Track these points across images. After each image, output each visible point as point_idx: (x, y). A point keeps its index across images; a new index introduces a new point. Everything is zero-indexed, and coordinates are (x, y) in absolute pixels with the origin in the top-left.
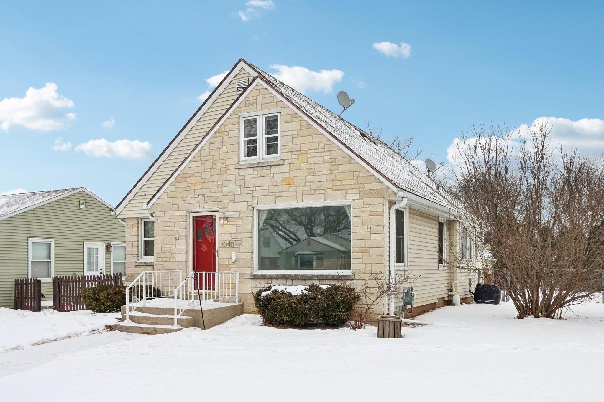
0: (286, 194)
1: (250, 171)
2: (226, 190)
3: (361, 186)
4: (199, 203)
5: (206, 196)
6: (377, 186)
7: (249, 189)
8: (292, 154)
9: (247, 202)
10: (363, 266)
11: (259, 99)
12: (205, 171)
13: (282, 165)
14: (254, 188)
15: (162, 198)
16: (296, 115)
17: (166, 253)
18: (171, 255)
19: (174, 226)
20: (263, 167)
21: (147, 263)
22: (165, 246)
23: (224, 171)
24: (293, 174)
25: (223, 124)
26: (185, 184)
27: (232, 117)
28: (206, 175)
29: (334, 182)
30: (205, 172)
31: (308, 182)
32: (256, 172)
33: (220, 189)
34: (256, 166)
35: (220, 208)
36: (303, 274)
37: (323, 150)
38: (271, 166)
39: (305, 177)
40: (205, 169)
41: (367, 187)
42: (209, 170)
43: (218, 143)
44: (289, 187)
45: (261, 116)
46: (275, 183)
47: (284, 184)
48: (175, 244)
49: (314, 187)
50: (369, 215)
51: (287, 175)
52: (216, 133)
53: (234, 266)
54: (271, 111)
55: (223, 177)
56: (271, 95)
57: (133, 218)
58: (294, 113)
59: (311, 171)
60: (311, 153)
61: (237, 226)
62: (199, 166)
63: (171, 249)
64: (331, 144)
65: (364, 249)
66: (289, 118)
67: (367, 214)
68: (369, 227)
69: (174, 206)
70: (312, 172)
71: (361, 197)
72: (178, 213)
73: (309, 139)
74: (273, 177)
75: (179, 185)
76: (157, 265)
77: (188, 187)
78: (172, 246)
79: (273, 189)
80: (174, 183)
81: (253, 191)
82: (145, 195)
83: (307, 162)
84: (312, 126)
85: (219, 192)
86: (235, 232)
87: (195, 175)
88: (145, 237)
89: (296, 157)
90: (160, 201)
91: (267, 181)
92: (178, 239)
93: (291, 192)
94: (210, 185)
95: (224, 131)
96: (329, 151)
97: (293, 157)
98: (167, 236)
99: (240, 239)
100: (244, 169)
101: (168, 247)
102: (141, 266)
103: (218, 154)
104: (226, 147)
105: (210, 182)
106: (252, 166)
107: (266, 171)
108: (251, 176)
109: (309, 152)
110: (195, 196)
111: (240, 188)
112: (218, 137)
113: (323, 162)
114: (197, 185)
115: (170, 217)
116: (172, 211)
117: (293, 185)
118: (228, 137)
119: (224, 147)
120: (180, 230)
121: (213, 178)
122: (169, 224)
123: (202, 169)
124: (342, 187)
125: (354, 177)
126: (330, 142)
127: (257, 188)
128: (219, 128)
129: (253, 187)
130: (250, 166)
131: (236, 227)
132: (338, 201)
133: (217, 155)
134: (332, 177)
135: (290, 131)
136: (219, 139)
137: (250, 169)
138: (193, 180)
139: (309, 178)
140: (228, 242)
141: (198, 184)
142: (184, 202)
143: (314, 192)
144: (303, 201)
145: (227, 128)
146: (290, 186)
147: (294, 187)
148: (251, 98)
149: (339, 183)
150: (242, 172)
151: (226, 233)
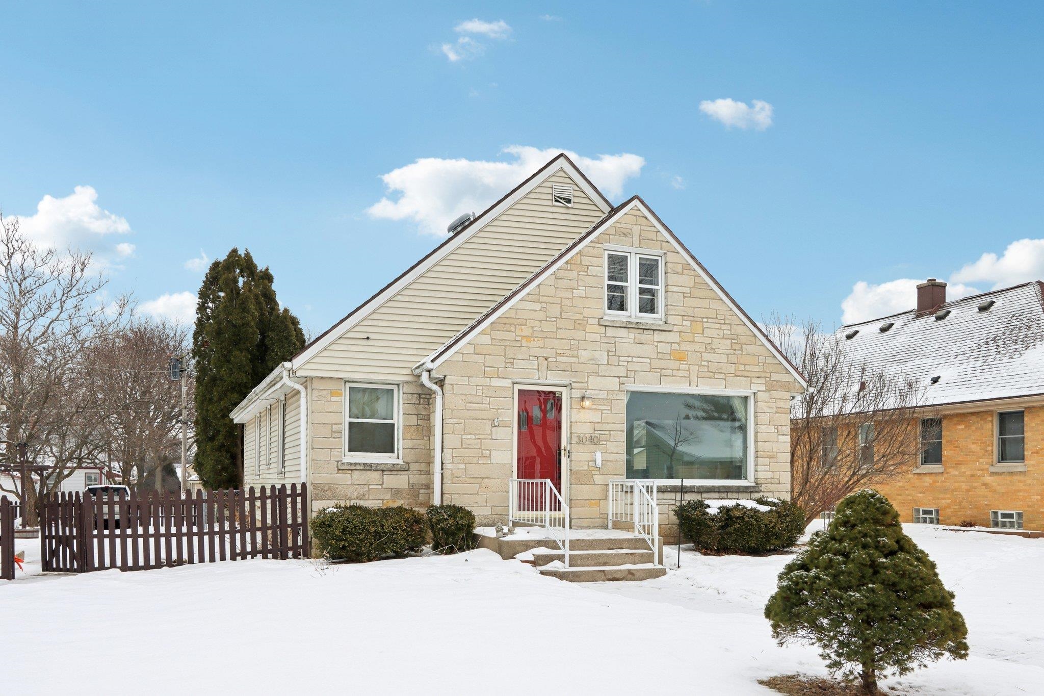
0: (676, 373)
1: (623, 332)
2: (584, 355)
3: (768, 375)
4: (538, 370)
5: (549, 359)
6: (785, 378)
7: (621, 359)
8: (683, 320)
9: (619, 377)
10: (769, 475)
11: (636, 229)
12: (548, 319)
13: (670, 331)
14: (630, 359)
15: (463, 353)
16: (688, 267)
17: (470, 448)
18: (482, 452)
19: (489, 404)
20: (642, 330)
21: (371, 465)
22: (469, 437)
23: (580, 324)
24: (685, 347)
25: (580, 253)
26: (511, 336)
27: (593, 245)
28: (547, 327)
29: (737, 365)
30: (546, 321)
31: (705, 361)
32: (632, 335)
33: (575, 353)
34: (633, 326)
35: (574, 382)
36: (700, 485)
37: (723, 322)
38: (654, 330)
39: (701, 353)
40: (547, 317)
41: (775, 377)
42: (555, 319)
43: (570, 280)
44: (681, 364)
45: (633, 255)
46: (660, 356)
47: (672, 358)
48: (491, 434)
49: (713, 367)
50: (777, 412)
51: (676, 347)
52: (567, 263)
53: (598, 473)
54: (652, 252)
55: (580, 335)
56: (653, 229)
57: (331, 378)
58: (685, 263)
59: (708, 346)
60: (707, 322)
61: (603, 412)
62: (535, 311)
63: (481, 443)
64: (732, 315)
65: (771, 454)
66: (679, 268)
67: (774, 411)
68: (776, 427)
69: (487, 369)
70: (709, 348)
71: (767, 388)
72: (496, 382)
73: (705, 303)
74: (657, 346)
75: (498, 335)
76: (452, 470)
77: (515, 340)
78: (482, 437)
79: (657, 364)
80: (488, 331)
81: (628, 362)
82: (368, 338)
83: (703, 334)
84: (709, 286)
85: (573, 356)
86: (600, 421)
87: (529, 323)
89: (689, 323)
90: (459, 358)
91: (648, 350)
92: (496, 426)
93: (682, 372)
94: (556, 343)
95: (581, 264)
96: (730, 325)
97: (685, 323)
98: (473, 419)
99: (608, 432)
100: (613, 328)
101: (475, 439)
102: (352, 470)
103: (570, 296)
104: (584, 288)
105: (556, 338)
106: (628, 326)
107: (646, 337)
108: (624, 340)
109: (705, 320)
110: (531, 358)
111: (608, 356)
112: (570, 270)
113: (723, 338)
114: (534, 340)
115: (480, 388)
116: (484, 377)
117: (686, 362)
118: (588, 275)
119: (580, 288)
120: (499, 411)
121: (562, 334)
122: (478, 399)
123: (542, 315)
124: (746, 374)
125: (759, 363)
126: (731, 313)
127: (634, 359)
128: (572, 257)
129: (628, 357)
130: (624, 325)
131: (602, 413)
132: (741, 390)
133: (568, 298)
134: (733, 359)
135: (681, 286)
136: (574, 275)
137: (622, 329)
138: (527, 332)
139: (706, 356)
140: (588, 436)
141: (536, 339)
142: (509, 365)
143: (713, 375)
144: (690, 386)
145: (586, 260)
146: (682, 362)
147: (686, 364)
148: (623, 225)
149: (742, 367)
150: (611, 332)
151: (585, 422)
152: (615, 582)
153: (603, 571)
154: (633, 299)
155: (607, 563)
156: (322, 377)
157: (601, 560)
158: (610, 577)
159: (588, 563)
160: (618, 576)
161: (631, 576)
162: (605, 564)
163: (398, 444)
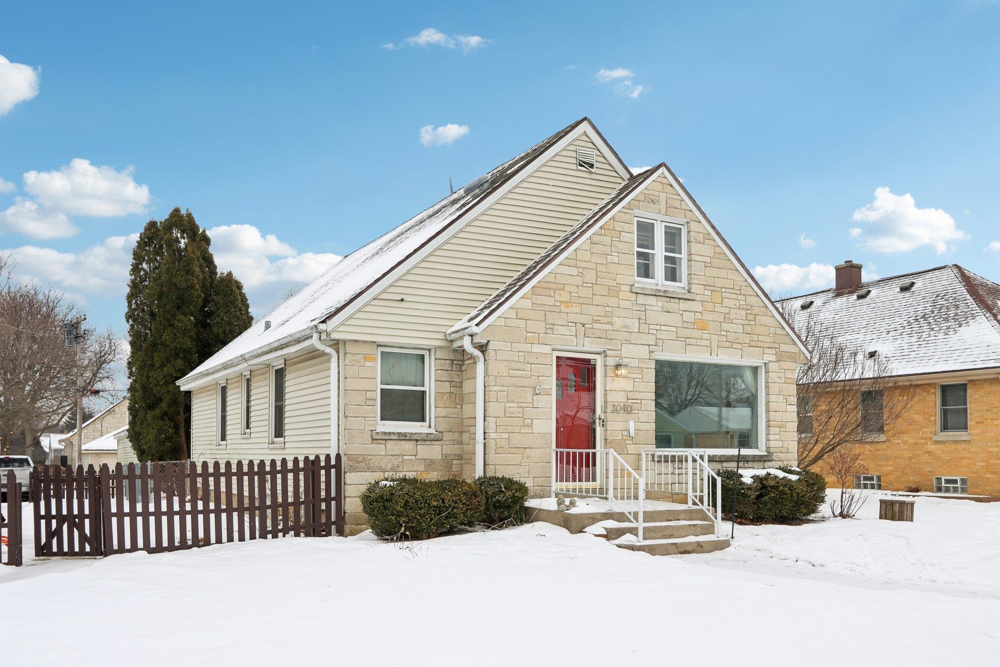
0: (699, 342)
1: (652, 300)
2: (618, 322)
3: (777, 346)
4: (576, 336)
5: (586, 326)
6: (793, 349)
7: (651, 327)
8: (705, 289)
9: (649, 345)
10: (780, 444)
11: (663, 196)
12: (584, 285)
13: (693, 300)
14: (658, 327)
15: (506, 318)
16: (708, 237)
17: (513, 417)
18: (524, 421)
19: (531, 371)
20: (669, 299)
21: (405, 435)
22: (512, 405)
23: (614, 291)
24: (707, 316)
25: (613, 218)
26: (550, 301)
27: (625, 211)
28: (586, 293)
29: (751, 335)
30: (583, 286)
31: (724, 331)
32: (660, 303)
33: (609, 320)
34: (662, 294)
35: (609, 349)
36: (722, 454)
37: (739, 292)
38: (679, 299)
39: (721, 323)
40: (583, 282)
41: (784, 348)
42: (591, 285)
43: (605, 245)
44: (703, 333)
45: (659, 222)
46: (685, 324)
47: (696, 327)
48: (533, 403)
49: (731, 336)
50: (785, 383)
51: (698, 316)
52: (601, 228)
53: (631, 442)
54: (677, 220)
55: (613, 301)
56: (677, 197)
57: (365, 342)
58: (706, 232)
59: (727, 316)
60: (725, 292)
61: (636, 380)
62: (573, 276)
63: (523, 411)
64: (747, 286)
65: (780, 423)
66: (701, 238)
67: (783, 381)
68: (785, 397)
69: (528, 334)
70: (727, 318)
71: (777, 359)
72: (537, 349)
73: (723, 273)
74: (682, 315)
75: (540, 300)
76: (495, 439)
77: (554, 306)
78: (524, 405)
79: (683, 332)
80: (529, 295)
81: (657, 330)
82: (402, 300)
83: (722, 304)
84: (727, 256)
85: (608, 323)
86: (632, 389)
87: (567, 288)
88: (382, 384)
89: (709, 293)
90: (502, 322)
91: (674, 319)
92: (537, 394)
93: (705, 341)
94: (592, 310)
95: (614, 230)
96: (745, 295)
97: (706, 292)
98: (515, 387)
99: (639, 401)
100: (644, 295)
101: (518, 407)
102: (386, 440)
103: (605, 262)
104: (617, 254)
105: (592, 305)
106: (657, 294)
107: (672, 305)
108: (653, 308)
109: (723, 290)
110: (570, 324)
111: (639, 324)
112: (604, 235)
113: (739, 308)
114: (572, 306)
115: (522, 354)
116: (526, 343)
117: (708, 332)
118: (620, 241)
119: (613, 254)
120: (540, 378)
121: (598, 300)
122: (521, 366)
123: (579, 281)
124: (759, 344)
125: (770, 333)
126: (746, 284)
127: (663, 328)
128: (606, 223)
129: (657, 325)
130: (654, 293)
131: (634, 382)
132: (755, 360)
133: (603, 264)
134: (748, 329)
135: (703, 256)
136: (607, 240)
137: (652, 296)
138: (565, 297)
139: (725, 326)
140: (622, 404)
141: (574, 305)
142: (549, 331)
143: (731, 344)
144: (711, 355)
145: (618, 226)
146: (704, 332)
147: (707, 334)
148: (651, 192)
149: (755, 338)
150: (641, 299)
151: (619, 391)
152: (687, 555)
153: (675, 544)
154: (659, 267)
155: (672, 535)
156: (356, 341)
157: (667, 532)
158: (682, 550)
159: (655, 535)
160: (688, 549)
161: (700, 548)
162: (670, 537)
163: (430, 412)
